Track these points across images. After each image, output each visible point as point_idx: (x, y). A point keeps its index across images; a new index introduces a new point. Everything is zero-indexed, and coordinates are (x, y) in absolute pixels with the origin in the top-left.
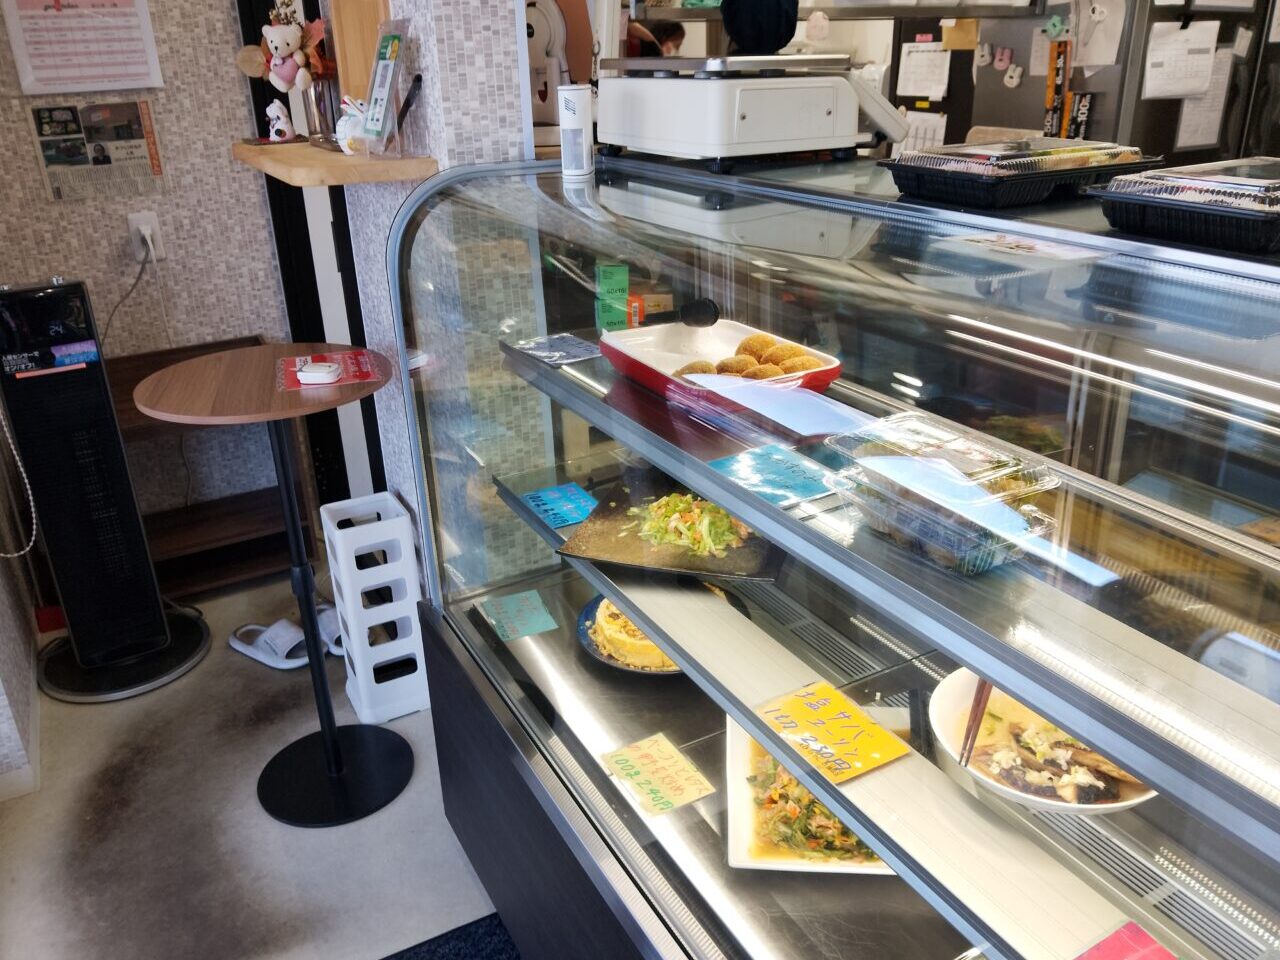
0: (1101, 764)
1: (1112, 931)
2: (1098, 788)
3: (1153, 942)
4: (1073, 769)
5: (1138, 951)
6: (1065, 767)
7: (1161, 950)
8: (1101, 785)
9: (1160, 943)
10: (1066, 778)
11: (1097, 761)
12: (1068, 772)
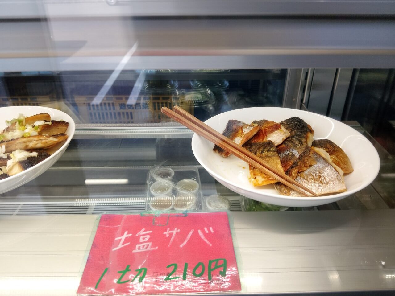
0: (28, 144)
1: (96, 229)
2: (34, 157)
3: (121, 217)
4: (11, 155)
5: (118, 228)
6: (5, 156)
7: (129, 218)
8: (35, 154)
9: (125, 214)
10: (9, 163)
11: (24, 142)
12: (9, 158)
